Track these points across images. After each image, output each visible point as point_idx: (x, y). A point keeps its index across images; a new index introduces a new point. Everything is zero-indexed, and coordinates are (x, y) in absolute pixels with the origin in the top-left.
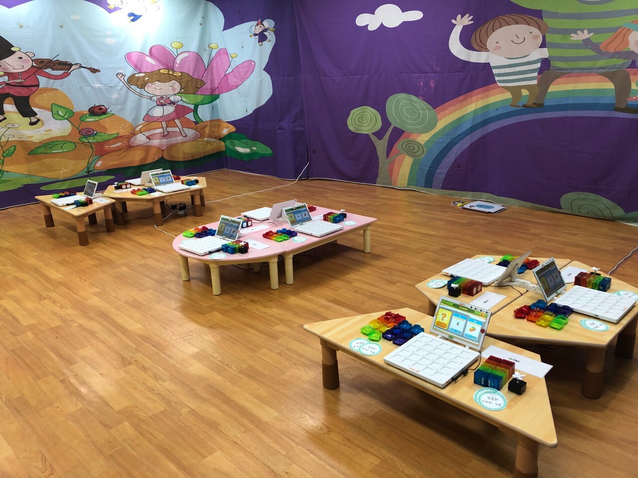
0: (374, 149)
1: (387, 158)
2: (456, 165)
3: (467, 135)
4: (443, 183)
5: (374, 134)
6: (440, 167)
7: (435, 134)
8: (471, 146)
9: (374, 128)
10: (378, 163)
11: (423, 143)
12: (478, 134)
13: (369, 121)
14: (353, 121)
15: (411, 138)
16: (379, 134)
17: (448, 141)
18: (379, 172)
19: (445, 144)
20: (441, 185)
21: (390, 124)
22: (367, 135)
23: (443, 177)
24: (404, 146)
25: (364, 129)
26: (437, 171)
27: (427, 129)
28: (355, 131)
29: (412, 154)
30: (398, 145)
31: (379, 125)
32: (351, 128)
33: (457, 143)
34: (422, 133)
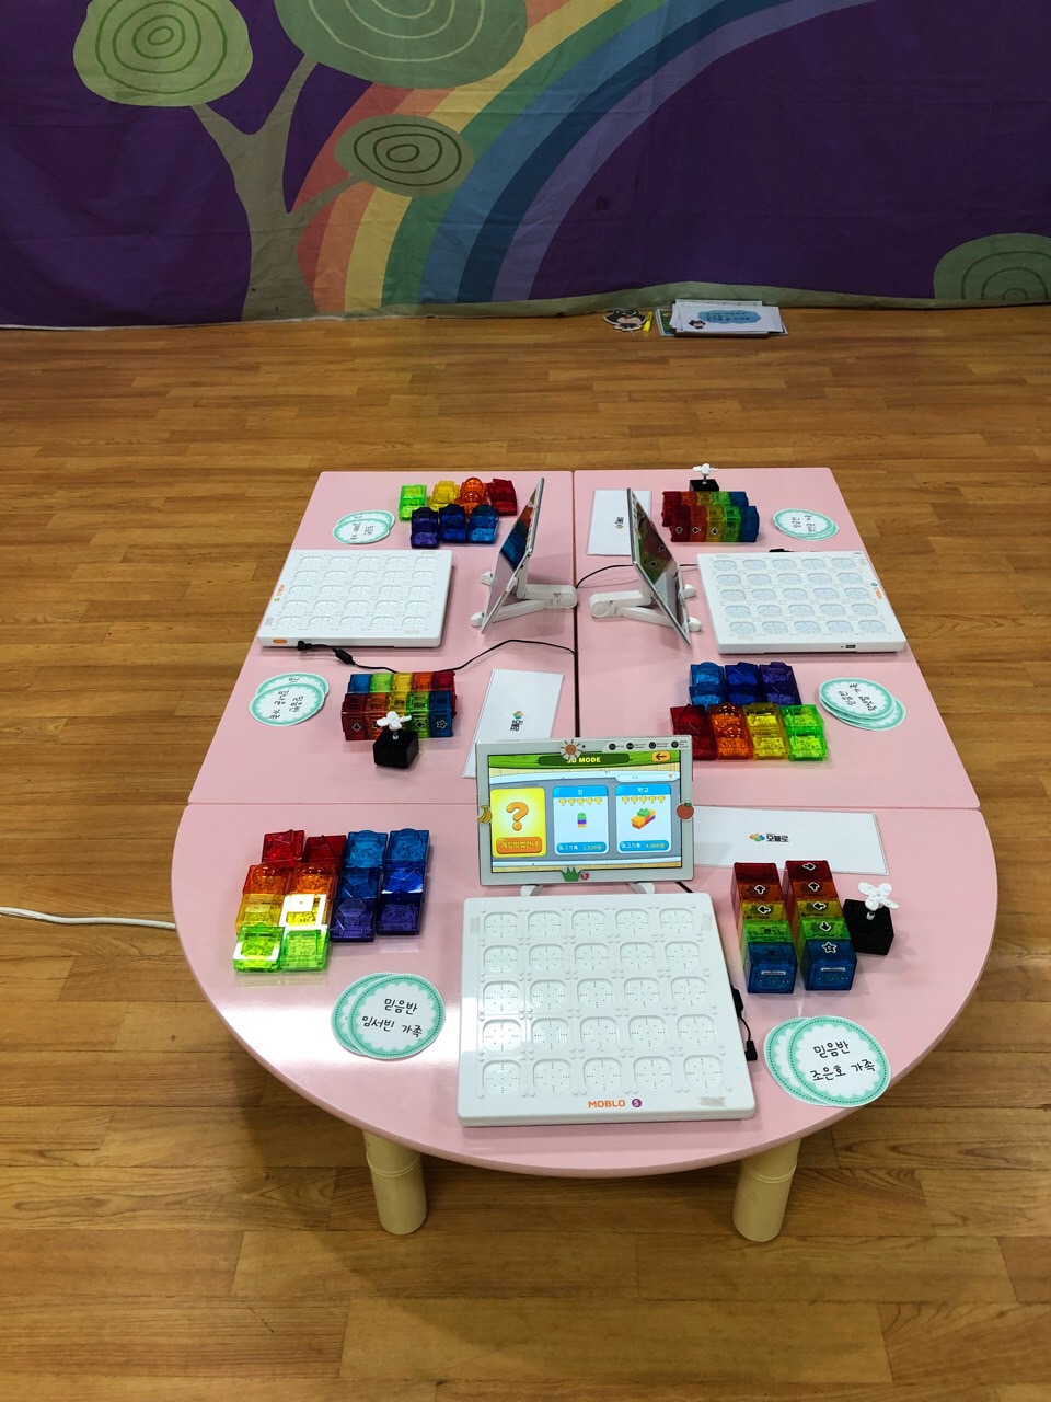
0: (223, 176)
1: (289, 207)
2: (595, 200)
3: (641, 80)
4: (539, 277)
5: (218, 105)
6: (526, 217)
7: (513, 85)
8: (652, 123)
9: (218, 78)
10: (247, 233)
11: (458, 127)
12: (681, 71)
13: (191, 45)
14: (106, 47)
15: (404, 109)
16: (245, 107)
17: (567, 108)
18: (252, 275)
19: (555, 122)
20: (530, 284)
21: (296, 55)
22: (186, 115)
23: (538, 251)
24: (365, 150)
25: (164, 87)
26: (518, 235)
27: (477, 66)
28: (118, 94)
29: (410, 179)
30: (340, 146)
31: (239, 63)
32: (98, 83)
33: (603, 114)
34: (451, 87)
